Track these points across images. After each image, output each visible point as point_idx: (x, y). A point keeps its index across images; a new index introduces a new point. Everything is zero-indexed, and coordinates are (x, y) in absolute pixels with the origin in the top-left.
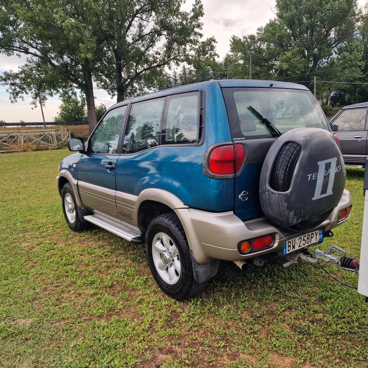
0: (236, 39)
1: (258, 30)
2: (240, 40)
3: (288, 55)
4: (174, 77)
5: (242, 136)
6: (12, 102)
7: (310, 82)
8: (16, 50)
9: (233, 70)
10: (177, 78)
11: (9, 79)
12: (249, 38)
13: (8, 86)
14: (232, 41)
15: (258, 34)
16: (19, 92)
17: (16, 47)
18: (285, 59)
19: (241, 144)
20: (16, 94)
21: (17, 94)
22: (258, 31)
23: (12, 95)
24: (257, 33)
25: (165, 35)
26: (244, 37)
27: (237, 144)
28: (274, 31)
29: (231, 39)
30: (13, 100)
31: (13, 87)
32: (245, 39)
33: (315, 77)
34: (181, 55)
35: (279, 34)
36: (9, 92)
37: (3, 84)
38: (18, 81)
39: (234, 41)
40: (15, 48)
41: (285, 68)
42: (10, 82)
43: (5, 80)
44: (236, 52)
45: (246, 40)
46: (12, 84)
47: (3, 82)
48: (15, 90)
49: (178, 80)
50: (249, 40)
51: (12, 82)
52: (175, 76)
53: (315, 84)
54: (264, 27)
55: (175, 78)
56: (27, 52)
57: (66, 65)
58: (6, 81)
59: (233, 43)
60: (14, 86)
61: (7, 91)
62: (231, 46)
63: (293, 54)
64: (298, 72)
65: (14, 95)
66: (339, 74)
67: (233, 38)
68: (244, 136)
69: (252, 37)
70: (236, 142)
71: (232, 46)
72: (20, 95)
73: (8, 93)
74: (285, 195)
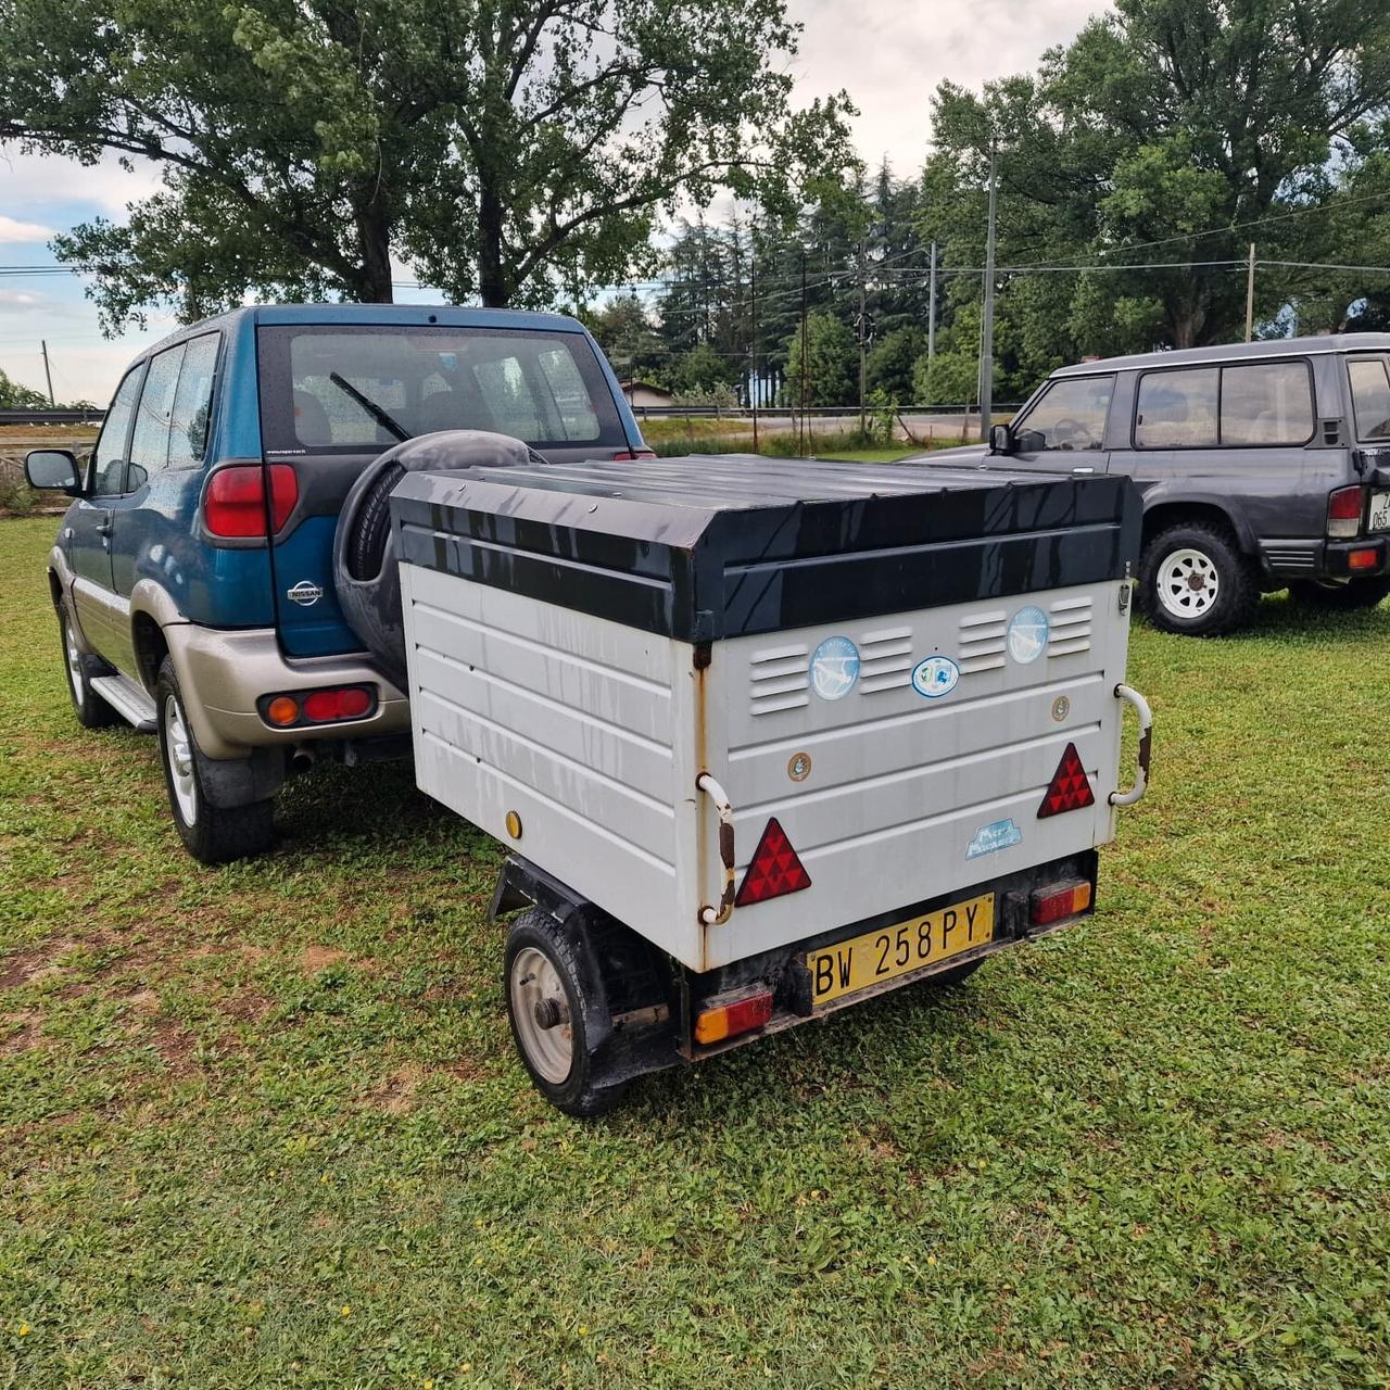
0: (955, 93)
1: (1046, 57)
2: (969, 98)
3: (1150, 160)
4: (731, 243)
5: (297, 445)
6: (107, 334)
7: (1232, 266)
8: (117, 145)
9: (941, 218)
10: (743, 245)
11: (96, 251)
12: (1005, 91)
13: (91, 278)
14: (940, 102)
15: (1046, 74)
16: (130, 298)
17: (119, 134)
18: (1139, 174)
19: (287, 464)
20: (118, 306)
21: (124, 305)
22: (1045, 65)
23: (105, 310)
24: (1040, 71)
25: (661, 85)
26: (989, 88)
27: (273, 463)
28: (1098, 66)
29: (937, 96)
30: (111, 326)
31: (110, 281)
32: (990, 96)
33: (1253, 246)
34: (721, 160)
35: (1117, 75)
36: (96, 298)
37: (74, 269)
38: (124, 258)
39: (945, 102)
40: (114, 138)
41: (1133, 211)
42: (97, 260)
43: (82, 254)
44: (954, 147)
45: (995, 97)
46: (105, 270)
47: (76, 262)
48: (115, 290)
49: (746, 254)
50: (1005, 100)
51: (108, 261)
52: (735, 237)
53: (1251, 272)
54: (1067, 47)
55: (737, 244)
56: (154, 150)
57: (296, 198)
58: (86, 258)
59: (943, 112)
60: (111, 274)
61: (89, 293)
62: (935, 121)
63: (1171, 155)
64: (1185, 225)
65: (113, 310)
66: (1351, 236)
67: (942, 92)
68: (301, 446)
69: (1018, 88)
70: (273, 459)
71: (940, 124)
72: (132, 309)
73: (91, 302)
74: (367, 588)
